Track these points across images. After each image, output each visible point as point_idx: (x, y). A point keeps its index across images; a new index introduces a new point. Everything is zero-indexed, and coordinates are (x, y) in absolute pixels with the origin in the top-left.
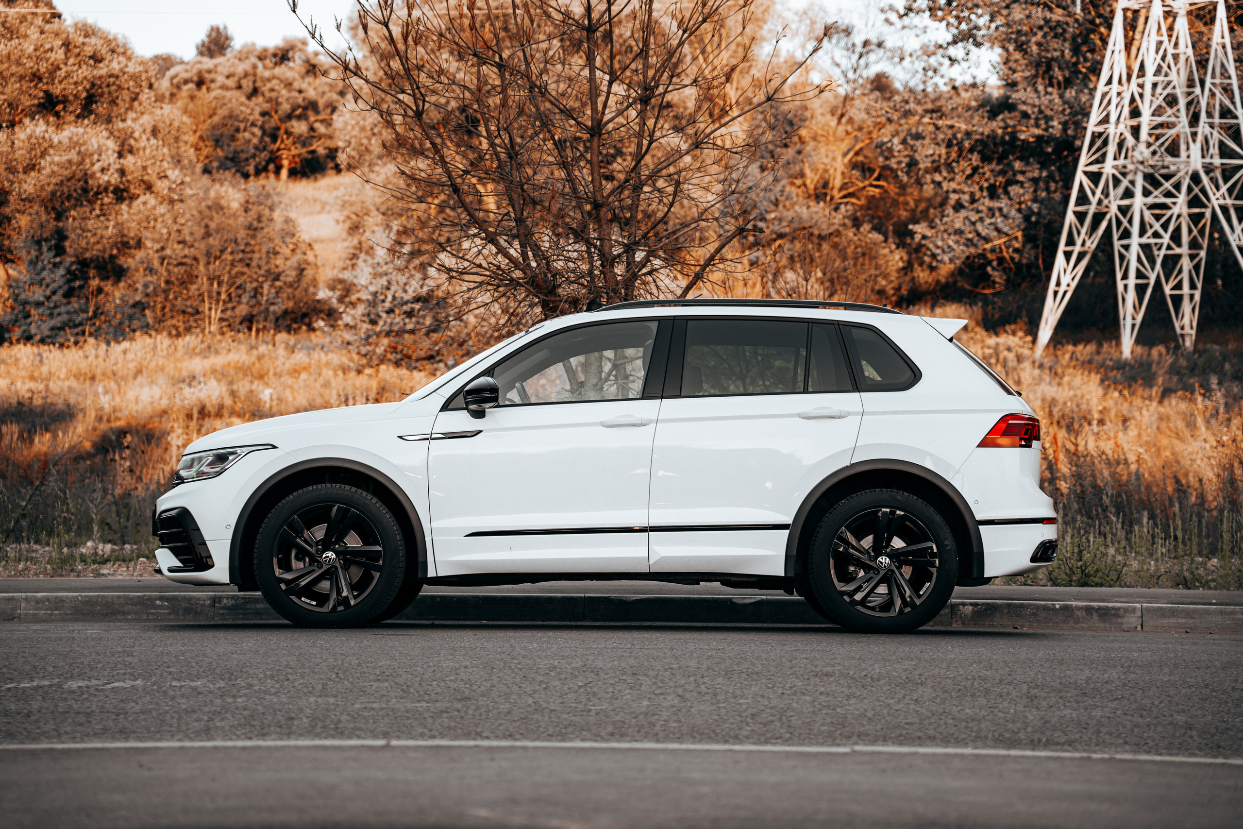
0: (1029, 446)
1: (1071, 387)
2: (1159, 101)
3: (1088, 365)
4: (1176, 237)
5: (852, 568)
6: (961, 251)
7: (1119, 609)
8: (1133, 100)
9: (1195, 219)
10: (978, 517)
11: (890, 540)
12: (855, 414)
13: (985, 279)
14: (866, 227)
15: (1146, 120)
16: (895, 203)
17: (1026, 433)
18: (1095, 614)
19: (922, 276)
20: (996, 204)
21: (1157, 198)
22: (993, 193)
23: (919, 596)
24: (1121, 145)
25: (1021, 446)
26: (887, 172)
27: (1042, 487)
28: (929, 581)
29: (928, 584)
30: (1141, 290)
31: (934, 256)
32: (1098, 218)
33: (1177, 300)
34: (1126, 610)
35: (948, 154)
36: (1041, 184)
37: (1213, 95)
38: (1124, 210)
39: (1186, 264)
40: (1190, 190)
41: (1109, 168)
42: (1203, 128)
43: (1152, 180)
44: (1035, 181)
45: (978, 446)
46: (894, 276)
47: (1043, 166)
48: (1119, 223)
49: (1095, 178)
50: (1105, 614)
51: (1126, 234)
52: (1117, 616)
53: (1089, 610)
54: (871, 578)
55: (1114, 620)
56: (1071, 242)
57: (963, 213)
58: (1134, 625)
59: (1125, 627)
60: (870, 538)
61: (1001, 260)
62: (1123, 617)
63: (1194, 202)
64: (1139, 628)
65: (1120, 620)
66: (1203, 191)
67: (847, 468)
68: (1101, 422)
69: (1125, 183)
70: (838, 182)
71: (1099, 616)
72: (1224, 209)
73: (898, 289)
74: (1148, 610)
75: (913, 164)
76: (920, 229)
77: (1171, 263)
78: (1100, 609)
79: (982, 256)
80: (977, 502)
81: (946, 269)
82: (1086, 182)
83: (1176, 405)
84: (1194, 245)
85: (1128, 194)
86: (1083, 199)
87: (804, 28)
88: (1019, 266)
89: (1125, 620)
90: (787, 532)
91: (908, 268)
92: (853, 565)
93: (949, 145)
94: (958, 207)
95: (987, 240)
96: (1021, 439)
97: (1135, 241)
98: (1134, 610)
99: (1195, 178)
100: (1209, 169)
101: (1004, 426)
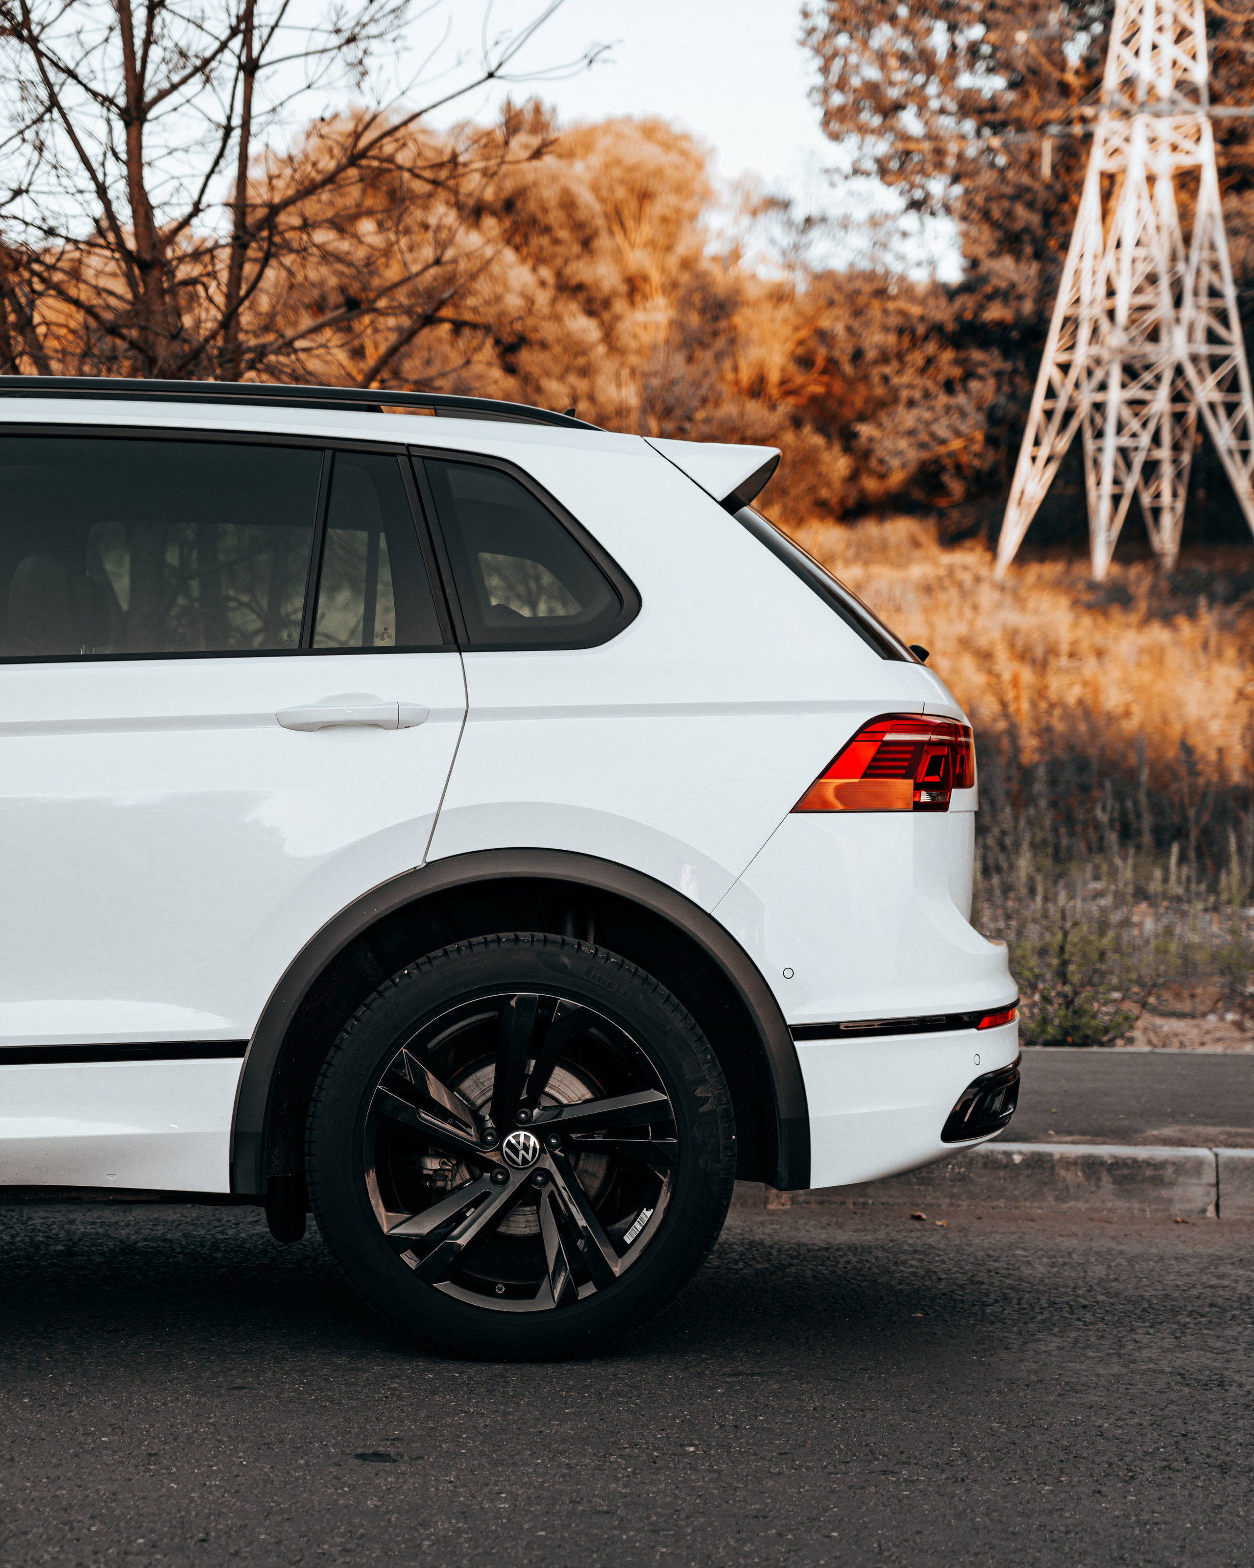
0: (941, 806)
1: (1036, 612)
2: (1139, 279)
3: (1057, 586)
4: (1156, 440)
5: (432, 1164)
6: (913, 455)
7: (1163, 1165)
8: (1108, 280)
9: (1179, 417)
10: (793, 1017)
11: (543, 1076)
12: (443, 715)
13: (940, 489)
14: (807, 429)
15: (1123, 303)
16: (841, 402)
17: (933, 769)
18: (1105, 1178)
19: (870, 484)
20: (953, 401)
21: (1135, 391)
22: (949, 387)
23: (622, 1249)
24: (1095, 331)
25: (919, 807)
26: (832, 366)
27: (975, 921)
28: (652, 1205)
29: (647, 1214)
30: (1116, 499)
31: (881, 462)
32: (1069, 415)
33: (1156, 512)
34: (1180, 1167)
35: (899, 342)
36: (1005, 379)
37: (1198, 273)
38: (1099, 407)
39: (1167, 471)
40: (1173, 382)
41: (1081, 356)
42: (1188, 311)
43: (1130, 372)
44: (998, 375)
45: (794, 810)
46: (837, 485)
47: (1006, 354)
48: (1092, 421)
49: (1065, 368)
50: (1130, 1179)
51: (1099, 434)
52: (1158, 1181)
53: (1091, 1165)
54: (485, 1196)
55: (1152, 1193)
56: (1037, 443)
57: (915, 412)
58: (1199, 1204)
59: (1177, 1209)
60: (488, 1073)
61: (959, 468)
62: (1172, 1184)
63: (1178, 397)
64: (1211, 1212)
65: (1164, 1193)
66: (1188, 385)
67: (414, 875)
68: (1072, 655)
69: (1099, 375)
70: (774, 377)
71: (1119, 1182)
72: (1212, 406)
73: (842, 501)
74: (1233, 1166)
75: (858, 355)
76: (865, 430)
77: (1151, 469)
78: (1118, 1164)
79: (937, 461)
80: (789, 974)
81: (897, 478)
82: (1056, 375)
83: (1158, 634)
84: (1176, 447)
85: (1103, 387)
86: (1051, 393)
87: (738, 200)
88: (978, 473)
89: (1177, 1192)
90: (234, 1066)
91: (854, 477)
92: (436, 1155)
93: (900, 331)
94: (911, 403)
95: (943, 442)
96: (918, 788)
97: (1111, 442)
98: (1198, 1165)
99: (1179, 370)
100: (1194, 359)
101: (868, 751)
